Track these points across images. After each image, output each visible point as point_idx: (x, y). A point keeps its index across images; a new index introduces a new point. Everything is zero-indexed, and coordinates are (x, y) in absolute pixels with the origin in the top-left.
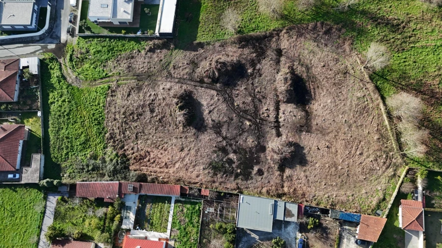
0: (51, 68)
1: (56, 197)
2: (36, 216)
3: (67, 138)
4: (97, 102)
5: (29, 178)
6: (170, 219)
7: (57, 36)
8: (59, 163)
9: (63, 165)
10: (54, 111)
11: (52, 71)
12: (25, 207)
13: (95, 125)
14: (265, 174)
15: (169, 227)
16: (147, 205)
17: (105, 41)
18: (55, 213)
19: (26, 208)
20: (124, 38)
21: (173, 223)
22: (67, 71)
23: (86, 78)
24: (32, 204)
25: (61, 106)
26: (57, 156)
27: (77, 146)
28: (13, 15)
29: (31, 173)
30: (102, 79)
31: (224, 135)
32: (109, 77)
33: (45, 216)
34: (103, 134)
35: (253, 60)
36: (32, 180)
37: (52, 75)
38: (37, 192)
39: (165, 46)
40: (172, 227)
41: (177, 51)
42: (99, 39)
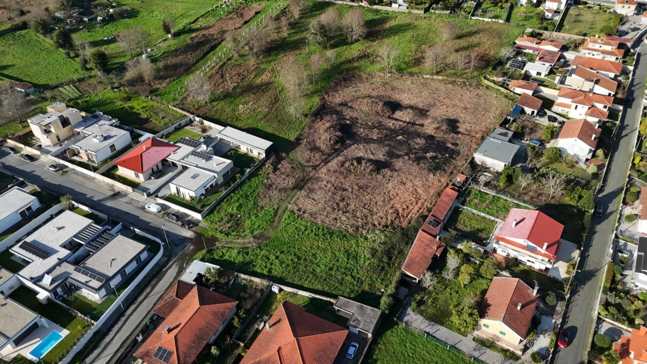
0: (221, 257)
1: (408, 312)
2: (429, 346)
3: (331, 269)
4: (302, 227)
5: (368, 321)
6: (483, 214)
7: (181, 239)
8: (360, 292)
9: (367, 288)
10: (283, 272)
11: (226, 257)
12: (408, 355)
13: (331, 237)
14: (458, 143)
15: (492, 218)
16: (459, 227)
17: (231, 197)
18: (433, 321)
19: (411, 355)
20: (243, 183)
21: (488, 213)
22: (238, 243)
23: (263, 228)
24: (408, 345)
25: (281, 263)
26: (351, 289)
27: (347, 263)
28: (113, 260)
29: (362, 316)
30: (275, 215)
31: (404, 154)
32: (278, 209)
33: (434, 335)
34: (348, 235)
35: (339, 118)
36: (374, 318)
37: (232, 259)
38: (392, 332)
39: (279, 160)
40: (492, 215)
41: (290, 155)
42: (225, 200)
